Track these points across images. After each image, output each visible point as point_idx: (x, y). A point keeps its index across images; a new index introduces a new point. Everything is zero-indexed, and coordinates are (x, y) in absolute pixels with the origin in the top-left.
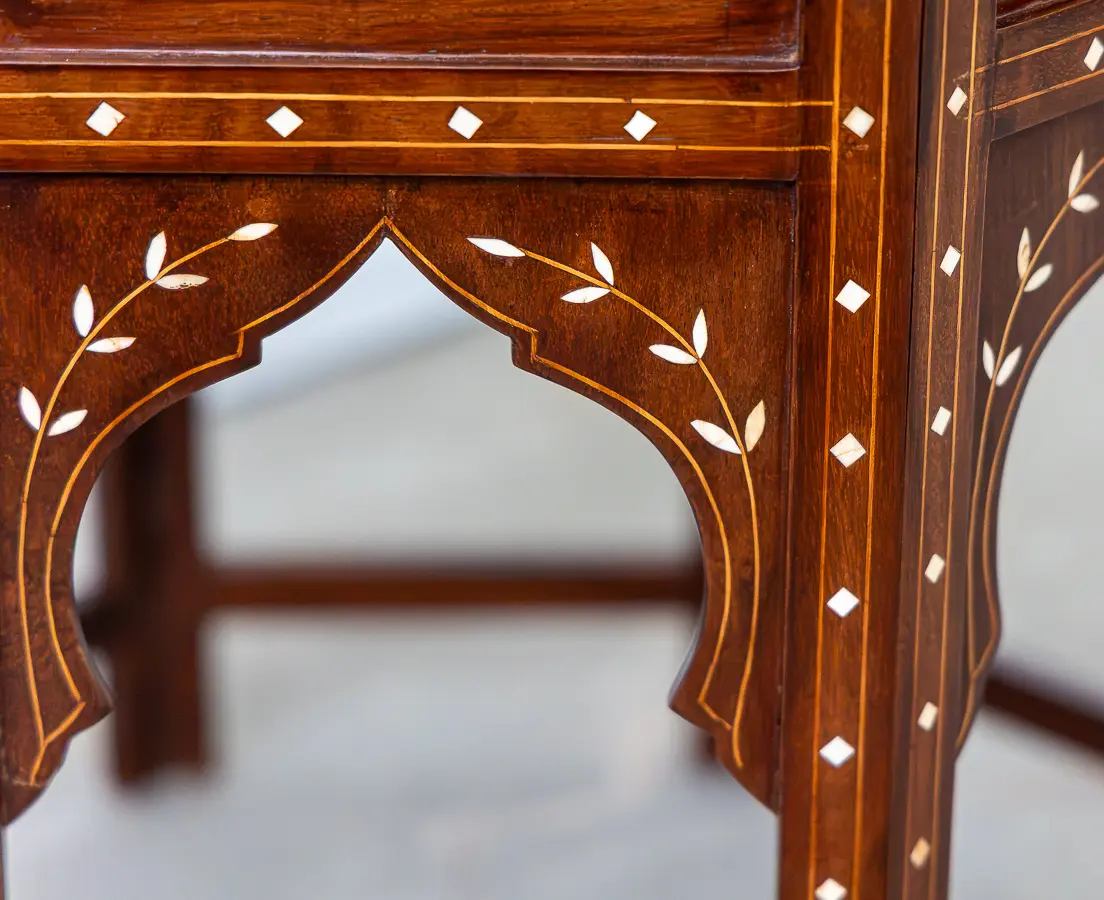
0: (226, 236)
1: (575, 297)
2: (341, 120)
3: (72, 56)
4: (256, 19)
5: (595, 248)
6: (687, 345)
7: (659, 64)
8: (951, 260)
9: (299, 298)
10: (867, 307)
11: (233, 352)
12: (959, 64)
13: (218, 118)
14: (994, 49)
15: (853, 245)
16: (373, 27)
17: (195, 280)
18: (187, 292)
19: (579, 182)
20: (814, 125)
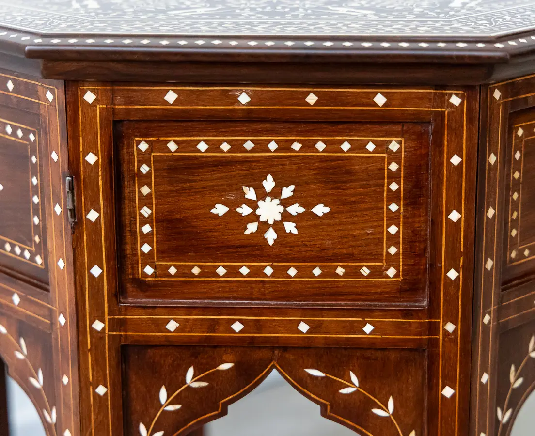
0: (216, 367)
1: (344, 391)
2: (259, 326)
3: (161, 303)
4: (228, 289)
5: (351, 373)
6: (386, 409)
7: (375, 306)
8: (485, 378)
9: (242, 391)
10: (454, 396)
11: (217, 410)
12: (487, 305)
13: (213, 326)
14: (500, 300)
15: (448, 372)
16: (270, 292)
17: (204, 384)
18: (201, 388)
19: (345, 349)
20: (433, 328)
